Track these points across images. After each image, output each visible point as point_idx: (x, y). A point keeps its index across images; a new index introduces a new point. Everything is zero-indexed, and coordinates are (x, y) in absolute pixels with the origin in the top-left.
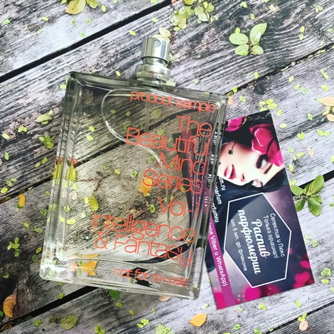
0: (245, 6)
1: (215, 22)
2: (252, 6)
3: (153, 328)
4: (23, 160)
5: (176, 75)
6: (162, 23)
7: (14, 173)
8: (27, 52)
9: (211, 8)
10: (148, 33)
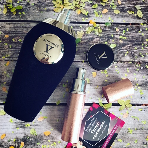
0: (112, 36)
1: (100, 36)
2: (114, 37)
3: (30, 128)
4: (15, 50)
5: (80, 47)
6: (83, 29)
7: (10, 53)
8: (34, 17)
9: (101, 31)
10: (77, 30)
